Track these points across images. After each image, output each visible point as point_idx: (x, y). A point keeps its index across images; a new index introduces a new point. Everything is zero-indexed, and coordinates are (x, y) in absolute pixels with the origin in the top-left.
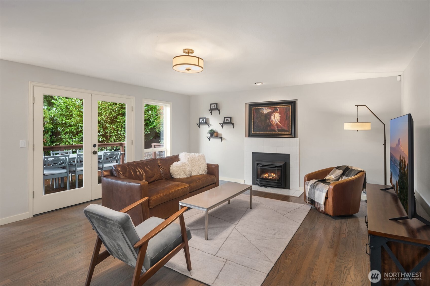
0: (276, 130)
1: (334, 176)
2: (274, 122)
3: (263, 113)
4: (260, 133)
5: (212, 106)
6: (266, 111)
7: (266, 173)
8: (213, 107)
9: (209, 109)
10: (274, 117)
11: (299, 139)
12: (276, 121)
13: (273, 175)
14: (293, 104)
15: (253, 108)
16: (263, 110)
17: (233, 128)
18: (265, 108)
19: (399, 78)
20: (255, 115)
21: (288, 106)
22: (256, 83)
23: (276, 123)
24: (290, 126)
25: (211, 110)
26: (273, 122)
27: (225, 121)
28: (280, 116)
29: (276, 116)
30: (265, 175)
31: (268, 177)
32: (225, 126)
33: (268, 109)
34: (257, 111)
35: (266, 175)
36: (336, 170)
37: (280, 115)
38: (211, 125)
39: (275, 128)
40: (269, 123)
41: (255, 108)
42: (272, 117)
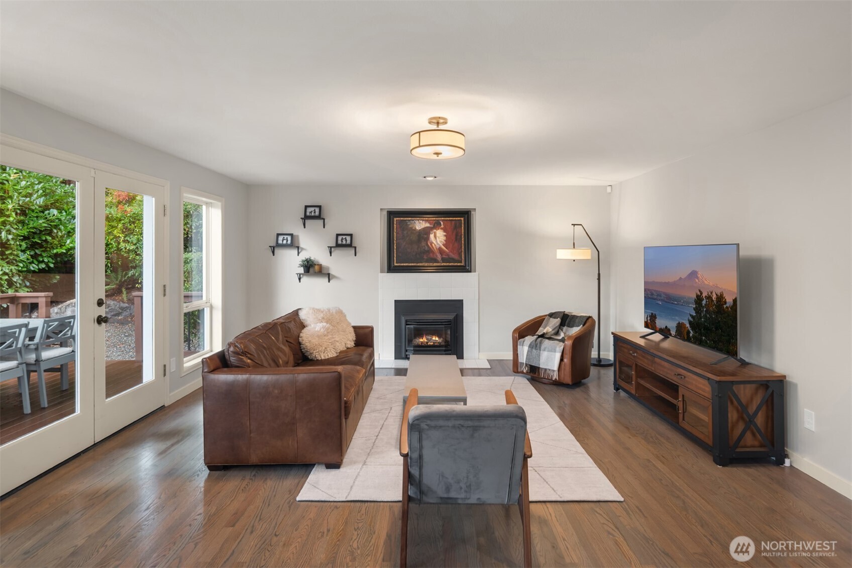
0: (439, 257)
1: (550, 327)
2: (435, 245)
3: (414, 228)
4: (410, 264)
5: (309, 210)
6: (420, 225)
7: (423, 337)
8: (311, 212)
9: (303, 217)
10: (435, 237)
11: (479, 274)
12: (438, 244)
13: (435, 338)
14: (466, 215)
15: (395, 219)
16: (415, 223)
17: (355, 255)
18: (418, 220)
19: (609, 189)
20: (400, 233)
21: (459, 219)
22: (425, 177)
23: (438, 248)
24: (463, 253)
25: (306, 218)
26: (433, 244)
27: (340, 242)
28: (445, 236)
29: (438, 235)
30: (421, 340)
31: (427, 343)
32: (337, 253)
33: (424, 222)
34: (403, 226)
35: (423, 340)
36: (549, 319)
37: (445, 234)
38: (303, 249)
39: (436, 256)
40: (426, 247)
41: (399, 219)
42: (432, 236)
